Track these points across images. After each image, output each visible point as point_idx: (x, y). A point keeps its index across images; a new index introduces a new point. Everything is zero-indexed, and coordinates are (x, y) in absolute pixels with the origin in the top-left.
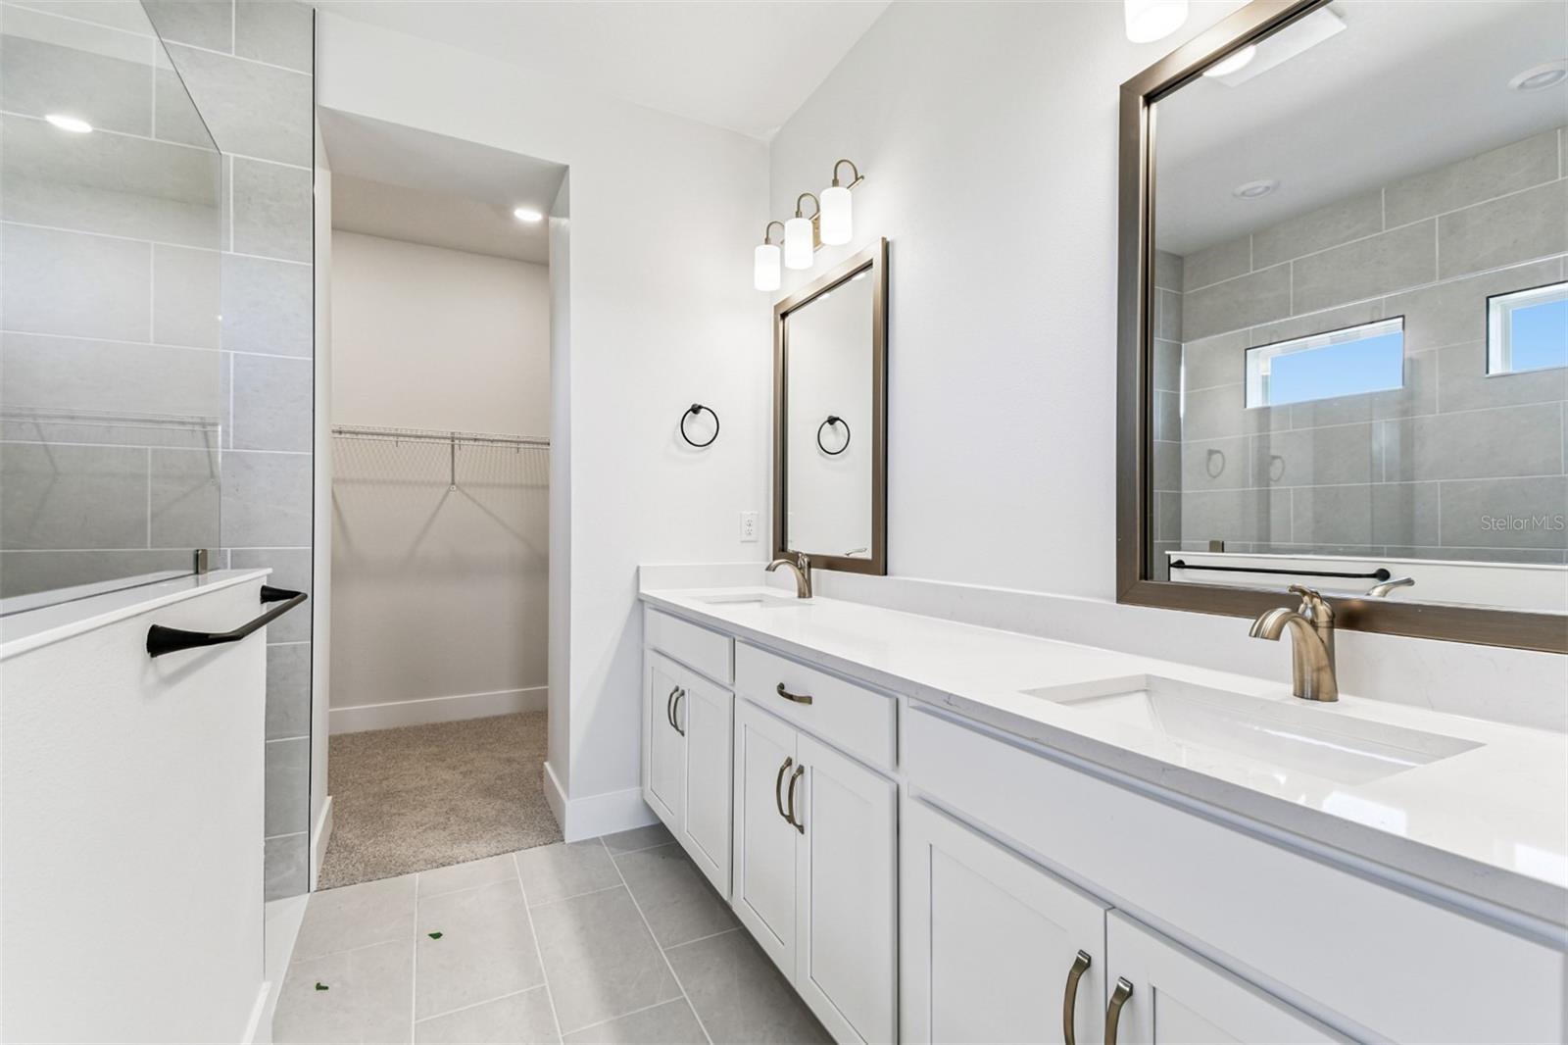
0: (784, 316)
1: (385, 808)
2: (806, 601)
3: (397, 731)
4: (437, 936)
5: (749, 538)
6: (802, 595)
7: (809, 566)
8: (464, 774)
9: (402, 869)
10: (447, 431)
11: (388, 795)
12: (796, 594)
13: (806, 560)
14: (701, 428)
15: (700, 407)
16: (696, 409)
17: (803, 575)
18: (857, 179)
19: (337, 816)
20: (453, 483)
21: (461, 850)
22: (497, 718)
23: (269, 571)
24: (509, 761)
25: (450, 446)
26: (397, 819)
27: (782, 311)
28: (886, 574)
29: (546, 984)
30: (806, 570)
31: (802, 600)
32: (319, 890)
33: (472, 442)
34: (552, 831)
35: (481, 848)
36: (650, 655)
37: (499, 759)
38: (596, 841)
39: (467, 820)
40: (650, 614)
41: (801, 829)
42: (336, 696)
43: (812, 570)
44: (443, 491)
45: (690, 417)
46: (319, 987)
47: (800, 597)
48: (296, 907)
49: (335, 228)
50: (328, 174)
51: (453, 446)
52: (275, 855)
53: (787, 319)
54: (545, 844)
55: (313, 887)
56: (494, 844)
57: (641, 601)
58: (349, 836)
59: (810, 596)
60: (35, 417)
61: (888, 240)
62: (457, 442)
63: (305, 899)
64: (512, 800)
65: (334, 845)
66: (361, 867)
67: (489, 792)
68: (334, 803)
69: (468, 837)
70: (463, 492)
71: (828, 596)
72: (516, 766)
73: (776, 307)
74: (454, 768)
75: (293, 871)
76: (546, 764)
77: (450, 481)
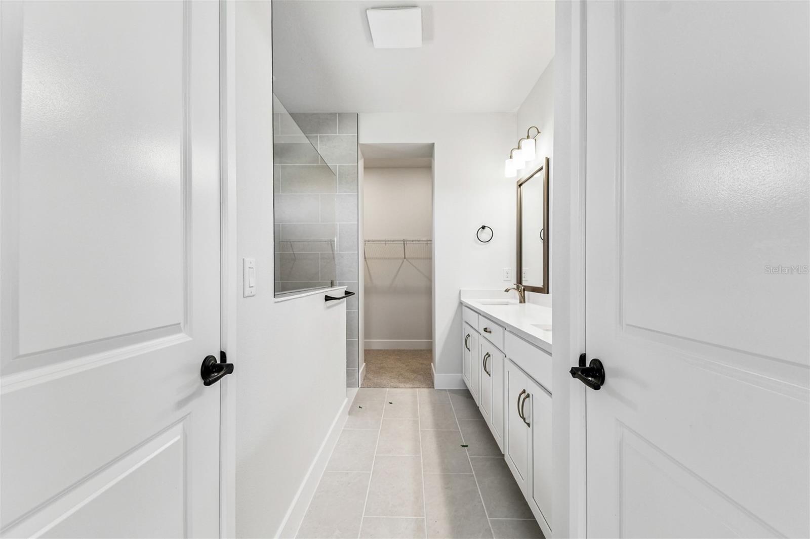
0: (520, 185)
1: (381, 371)
2: (523, 304)
3: (387, 350)
4: (391, 403)
5: (507, 279)
6: (521, 302)
7: (524, 290)
8: (406, 366)
9: (384, 387)
10: (401, 238)
11: (382, 368)
12: (519, 301)
13: (523, 288)
14: (485, 235)
15: (485, 227)
16: (483, 227)
17: (521, 295)
18: (538, 133)
19: (367, 370)
20: (405, 258)
21: (402, 385)
22: (421, 350)
23: (346, 287)
24: (422, 364)
25: (403, 244)
26: (384, 374)
27: (519, 184)
28: (548, 293)
29: (419, 419)
30: (523, 292)
31: (521, 304)
32: (361, 387)
33: (411, 242)
34: (430, 384)
35: (408, 385)
36: (464, 324)
37: (419, 363)
38: (445, 390)
39: (404, 378)
40: (464, 307)
41: (490, 375)
42: (367, 335)
43: (526, 292)
44: (401, 261)
45: (482, 230)
46: (360, 407)
47: (520, 303)
48: (355, 391)
49: (365, 168)
50: (363, 160)
51: (404, 244)
52: (350, 374)
53: (521, 187)
54: (428, 388)
55: (360, 386)
56: (412, 385)
57: (461, 304)
58: (370, 376)
59: (525, 302)
60: (290, 242)
61: (548, 157)
62: (405, 243)
63: (358, 388)
64: (420, 375)
65: (366, 378)
66: (373, 384)
67: (414, 371)
68: (366, 365)
69: (405, 382)
70: (409, 262)
71: (534, 303)
72: (424, 366)
73: (517, 182)
74: (404, 364)
75: (354, 380)
76: (432, 364)
77: (403, 257)
